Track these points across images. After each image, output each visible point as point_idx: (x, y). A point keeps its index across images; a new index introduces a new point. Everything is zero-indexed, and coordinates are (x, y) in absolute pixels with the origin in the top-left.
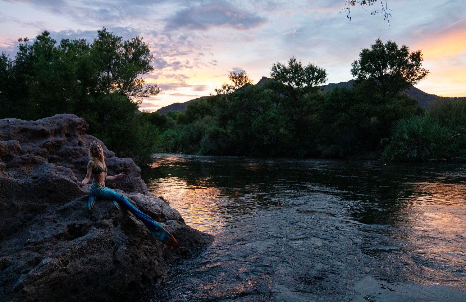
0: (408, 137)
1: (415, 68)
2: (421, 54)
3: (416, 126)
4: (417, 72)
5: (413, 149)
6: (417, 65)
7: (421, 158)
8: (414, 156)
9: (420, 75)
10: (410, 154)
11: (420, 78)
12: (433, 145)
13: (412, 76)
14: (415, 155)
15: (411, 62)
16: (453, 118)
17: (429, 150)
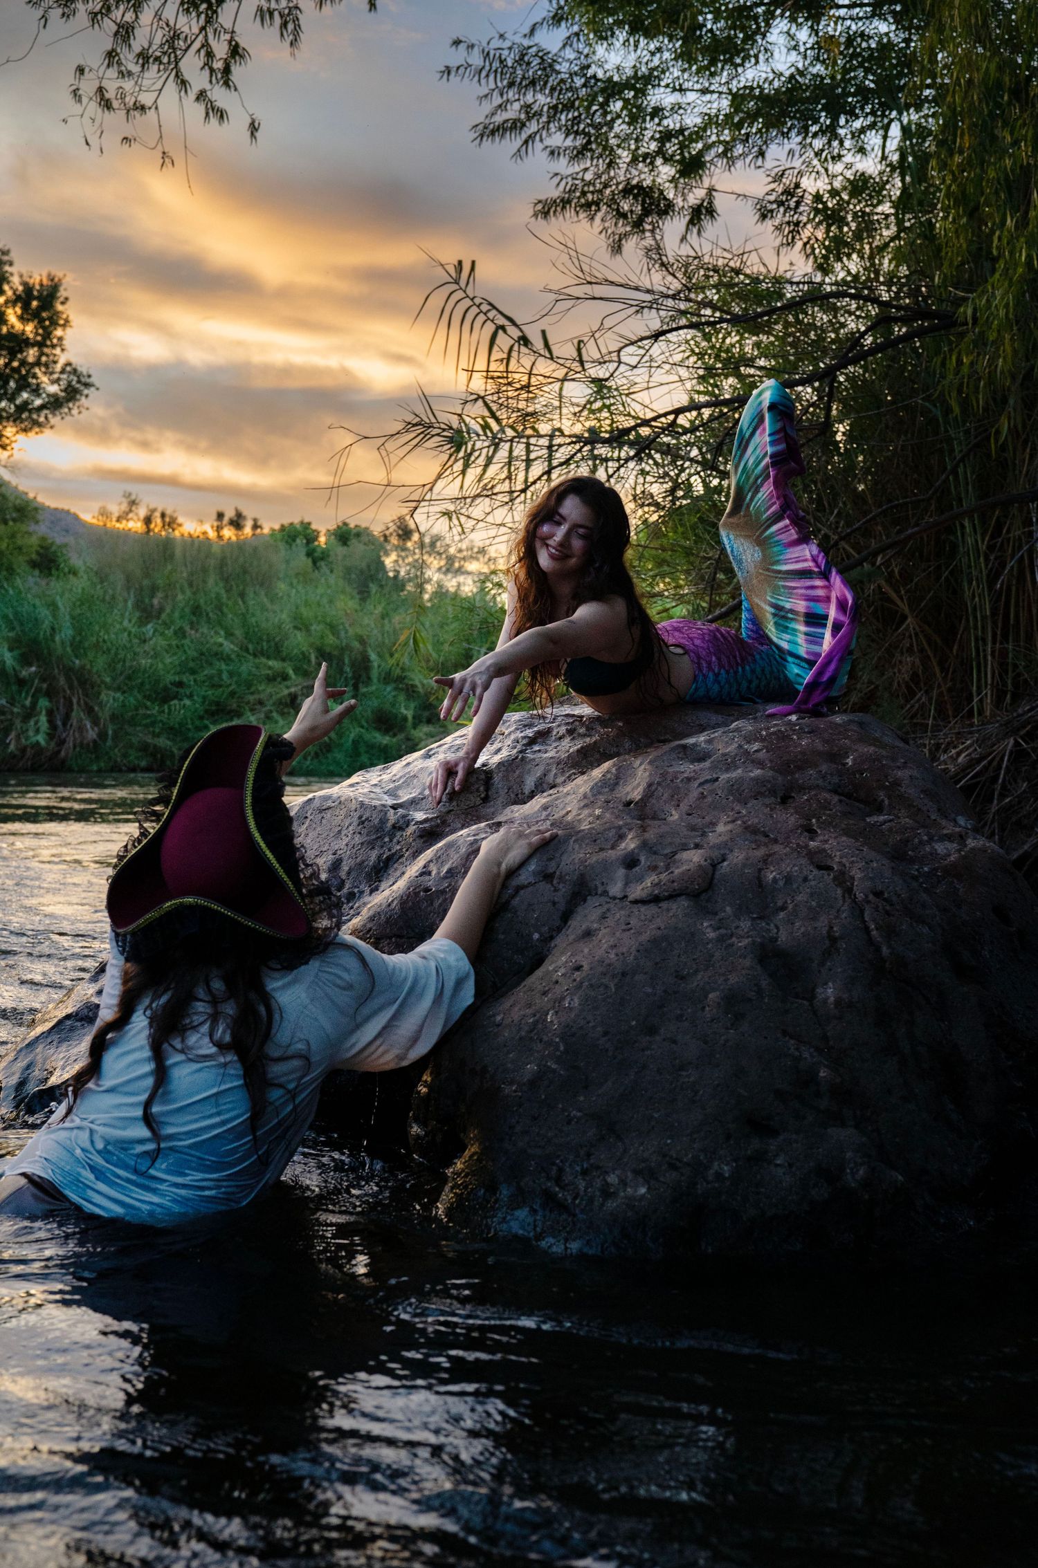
0: (14, 658)
1: (31, 354)
2: (62, 293)
3: (44, 613)
4: (39, 374)
5: (29, 714)
6: (45, 341)
7: (63, 753)
8: (38, 743)
9: (53, 389)
10: (18, 737)
11: (55, 404)
12: (110, 700)
13: (20, 389)
14: (41, 739)
15: (18, 326)
16: (180, 597)
17: (95, 722)
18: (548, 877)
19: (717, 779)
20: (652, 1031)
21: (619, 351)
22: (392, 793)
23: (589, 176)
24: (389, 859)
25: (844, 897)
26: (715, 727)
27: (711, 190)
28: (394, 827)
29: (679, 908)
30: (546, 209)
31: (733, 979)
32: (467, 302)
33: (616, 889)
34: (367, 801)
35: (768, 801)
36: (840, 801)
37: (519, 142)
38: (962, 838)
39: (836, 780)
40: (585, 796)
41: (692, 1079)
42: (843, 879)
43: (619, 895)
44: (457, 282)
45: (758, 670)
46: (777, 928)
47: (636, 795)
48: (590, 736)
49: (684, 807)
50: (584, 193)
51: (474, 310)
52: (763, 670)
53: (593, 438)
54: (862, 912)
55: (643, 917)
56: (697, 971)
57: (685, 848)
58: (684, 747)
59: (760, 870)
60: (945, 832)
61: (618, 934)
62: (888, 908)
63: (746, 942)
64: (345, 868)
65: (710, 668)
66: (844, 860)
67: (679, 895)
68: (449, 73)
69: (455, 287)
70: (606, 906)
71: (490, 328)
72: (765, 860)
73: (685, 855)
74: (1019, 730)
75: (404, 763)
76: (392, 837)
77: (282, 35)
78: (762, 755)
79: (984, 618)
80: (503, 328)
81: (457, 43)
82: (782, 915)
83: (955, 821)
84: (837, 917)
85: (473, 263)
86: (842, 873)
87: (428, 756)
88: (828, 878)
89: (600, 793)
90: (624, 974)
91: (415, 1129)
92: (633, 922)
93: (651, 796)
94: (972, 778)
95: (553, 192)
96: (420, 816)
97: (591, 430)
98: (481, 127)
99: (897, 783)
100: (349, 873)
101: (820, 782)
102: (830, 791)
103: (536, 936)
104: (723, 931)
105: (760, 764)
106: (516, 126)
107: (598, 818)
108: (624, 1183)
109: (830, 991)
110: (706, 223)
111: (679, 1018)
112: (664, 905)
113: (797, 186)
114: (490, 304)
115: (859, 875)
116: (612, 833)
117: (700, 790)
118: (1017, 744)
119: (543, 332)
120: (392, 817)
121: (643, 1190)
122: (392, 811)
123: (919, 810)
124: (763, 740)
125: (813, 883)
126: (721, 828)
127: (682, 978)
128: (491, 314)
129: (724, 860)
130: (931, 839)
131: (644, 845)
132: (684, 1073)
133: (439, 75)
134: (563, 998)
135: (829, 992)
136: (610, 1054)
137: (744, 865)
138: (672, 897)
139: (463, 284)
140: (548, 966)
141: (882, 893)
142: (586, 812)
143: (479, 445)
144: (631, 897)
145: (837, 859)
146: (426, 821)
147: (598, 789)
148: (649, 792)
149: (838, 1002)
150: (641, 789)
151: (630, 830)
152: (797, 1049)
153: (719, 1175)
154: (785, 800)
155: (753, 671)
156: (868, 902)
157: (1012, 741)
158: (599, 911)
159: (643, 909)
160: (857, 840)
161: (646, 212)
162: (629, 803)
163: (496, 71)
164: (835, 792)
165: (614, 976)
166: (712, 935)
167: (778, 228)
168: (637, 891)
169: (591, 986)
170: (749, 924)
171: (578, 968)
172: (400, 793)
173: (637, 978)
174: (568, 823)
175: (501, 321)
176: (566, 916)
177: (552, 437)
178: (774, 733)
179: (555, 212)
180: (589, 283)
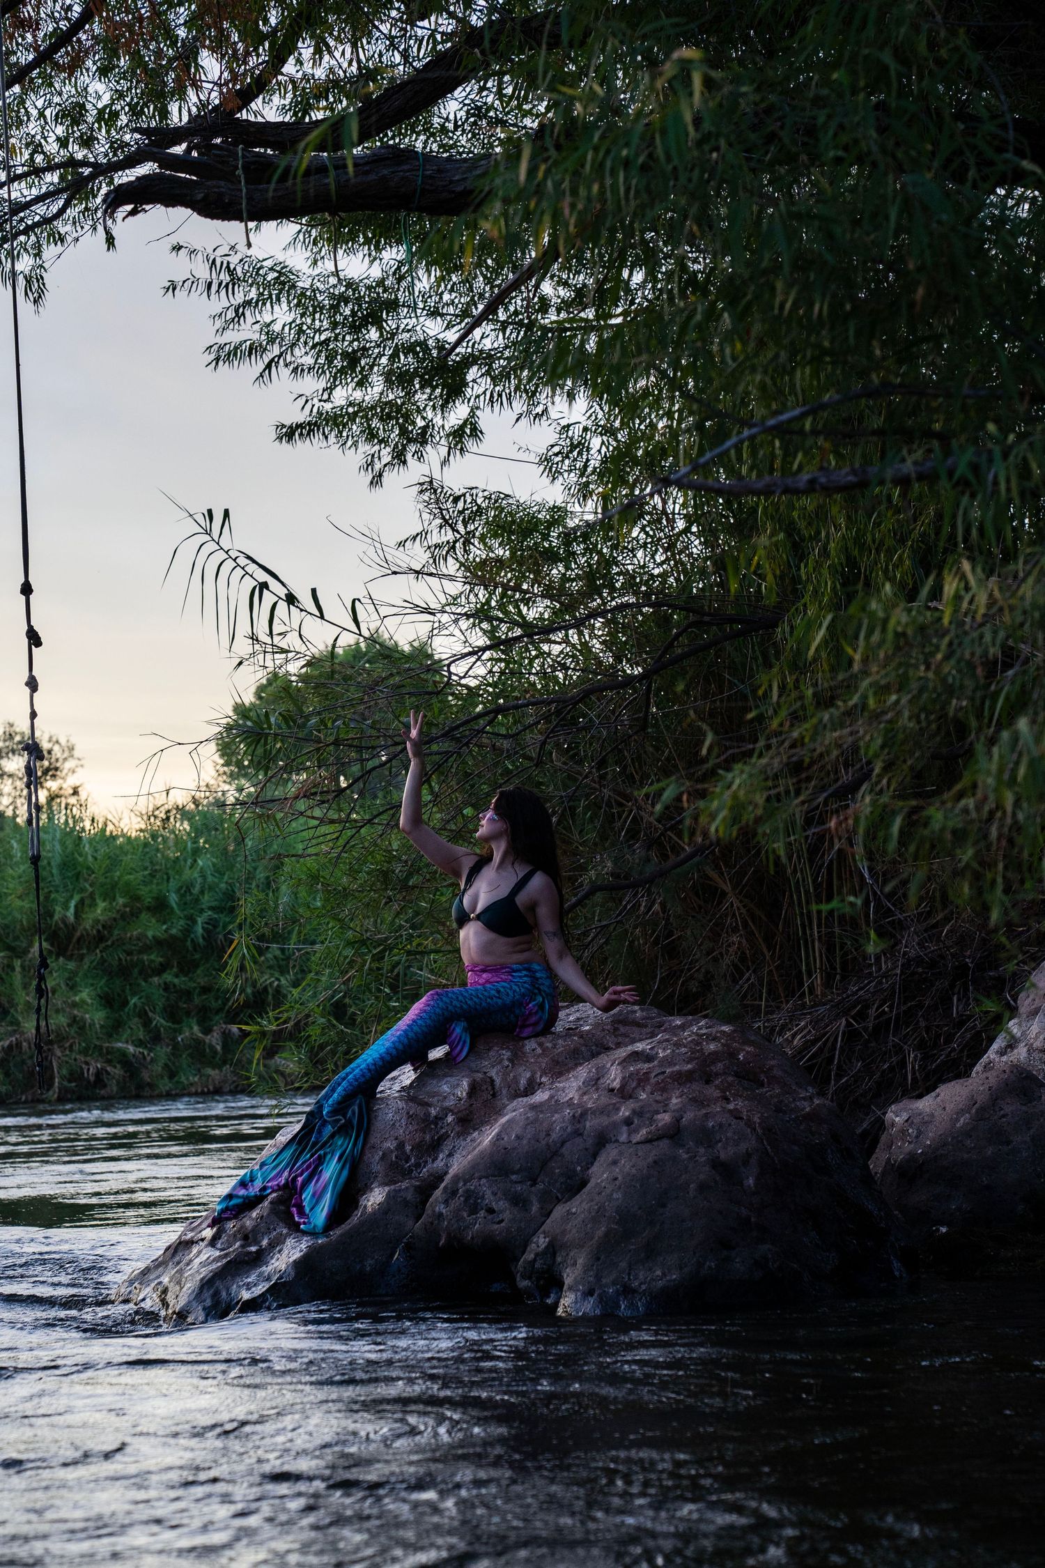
18: (580, 1134)
19: (665, 1072)
20: (664, 1206)
24: (440, 1139)
25: (751, 1133)
28: (436, 1117)
29: (664, 1144)
30: (289, 433)
31: (702, 1177)
32: (221, 556)
33: (623, 1138)
35: (699, 1083)
36: (740, 1081)
37: (261, 366)
38: (811, 1098)
39: (735, 1069)
40: (581, 1088)
41: (689, 1225)
42: (749, 1123)
43: (627, 1141)
44: (208, 532)
46: (719, 1151)
47: (616, 1084)
49: (648, 1090)
51: (230, 564)
54: (762, 1140)
55: (645, 1150)
56: (681, 1175)
57: (658, 1112)
58: (637, 1053)
59: (704, 1121)
60: (801, 1096)
61: (633, 1160)
62: (775, 1137)
63: (704, 1159)
64: (408, 1148)
66: (749, 1114)
67: (663, 1137)
68: (174, 289)
69: (207, 538)
70: (620, 1148)
71: (249, 583)
72: (706, 1116)
73: (660, 1116)
74: (850, 1010)
76: (436, 1125)
77: (26, 294)
78: (689, 1055)
79: (807, 892)
80: (264, 586)
81: (177, 248)
82: (720, 1144)
83: (806, 1089)
84: (749, 1144)
85: (226, 511)
86: (749, 1120)
88: (742, 1124)
89: (590, 1085)
90: (643, 1179)
92: (640, 1154)
93: (626, 1084)
94: (809, 1060)
95: (301, 417)
98: (216, 347)
99: (771, 1069)
101: (726, 1070)
102: (733, 1075)
103: (577, 1170)
104: (691, 1154)
105: (689, 1061)
106: (254, 349)
107: (596, 1099)
110: (470, 444)
111: (677, 1198)
112: (655, 1143)
114: (249, 558)
115: (758, 1121)
116: (610, 1107)
117: (656, 1079)
118: (849, 1024)
119: (314, 591)
120: (432, 1111)
121: (674, 1277)
125: (734, 1127)
126: (674, 1101)
127: (674, 1179)
128: (252, 568)
129: (682, 1118)
130: (794, 1100)
131: (633, 1113)
132: (685, 1223)
133: (163, 291)
134: (611, 1194)
135: (751, 1181)
136: (644, 1218)
137: (695, 1120)
138: (659, 1138)
139: (215, 535)
141: (771, 1129)
142: (586, 1097)
144: (635, 1141)
145: (745, 1113)
146: (459, 1111)
147: (587, 1082)
148: (624, 1083)
149: (755, 1186)
150: (617, 1081)
151: (621, 1105)
152: (739, 1209)
153: (710, 1267)
154: (708, 1081)
156: (765, 1135)
157: (844, 1022)
158: (617, 1150)
159: (643, 1146)
160: (753, 1102)
162: (613, 1090)
163: (227, 286)
164: (737, 1076)
165: (637, 1181)
166: (685, 1156)
168: (637, 1137)
169: (626, 1186)
170: (703, 1150)
171: (616, 1179)
173: (650, 1180)
174: (578, 1104)
175: (263, 577)
176: (595, 1156)
179: (301, 434)
180: (395, 573)
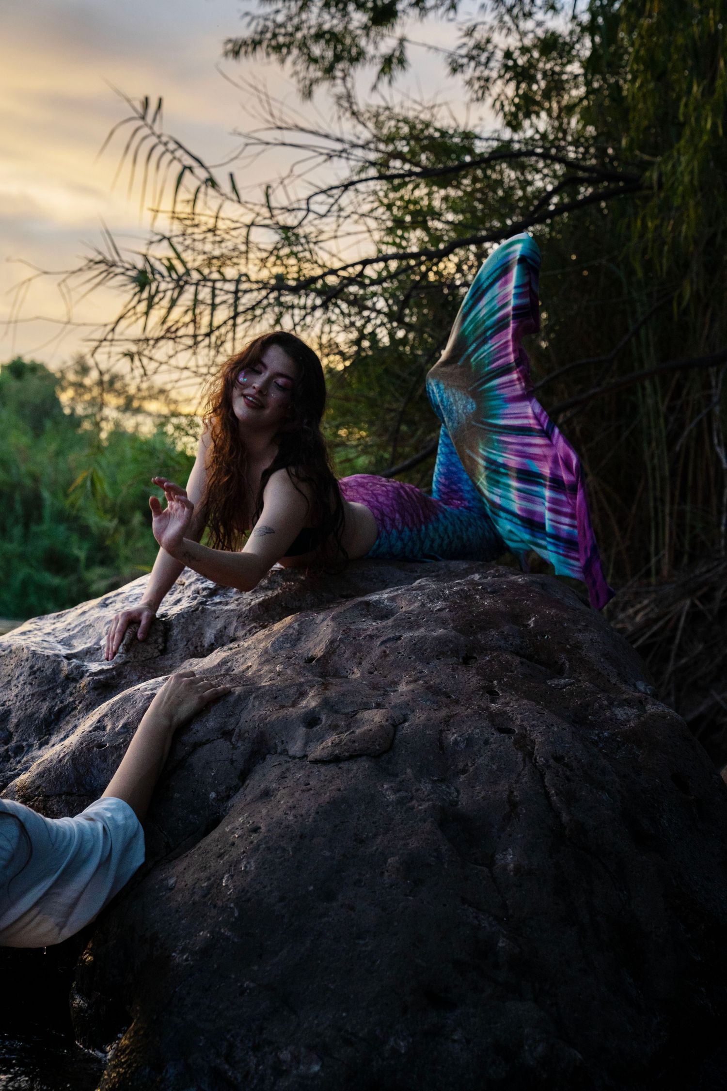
18: (227, 734)
19: (399, 638)
20: (329, 896)
21: (308, 199)
22: (66, 642)
23: (280, 18)
24: (61, 711)
25: (524, 760)
26: (399, 583)
27: (402, 41)
28: (67, 677)
29: (359, 768)
30: (237, 49)
31: (414, 844)
32: (153, 140)
33: (295, 749)
34: (39, 651)
35: (450, 661)
36: (522, 663)
38: (641, 704)
39: (518, 641)
40: (266, 651)
41: (369, 948)
42: (523, 743)
43: (299, 754)
44: (143, 118)
45: (441, 529)
46: (458, 791)
47: (318, 651)
48: (272, 589)
49: (366, 665)
50: (275, 36)
51: (160, 149)
52: (446, 529)
53: (280, 284)
54: (542, 776)
55: (322, 778)
56: (375, 835)
57: (366, 707)
58: (367, 604)
59: (441, 731)
60: (625, 696)
61: (297, 794)
62: (568, 773)
63: (425, 805)
64: (13, 720)
65: (393, 526)
66: (525, 723)
67: (360, 756)
69: (140, 123)
70: (285, 766)
71: (177, 167)
72: (447, 721)
73: (367, 715)
74: (695, 591)
75: (79, 611)
76: (64, 688)
78: (445, 614)
79: (662, 478)
80: (190, 168)
82: (462, 778)
83: (635, 685)
84: (517, 782)
85: (160, 101)
86: (523, 736)
87: (105, 605)
88: (509, 741)
89: (281, 648)
90: (302, 836)
91: (78, 1001)
92: (313, 783)
93: (334, 653)
94: (648, 637)
95: (246, 33)
96: (94, 667)
97: (280, 278)
99: (577, 647)
100: (17, 725)
101: (502, 643)
102: (512, 652)
103: (213, 795)
104: (403, 794)
105: (443, 623)
107: (279, 674)
108: (296, 1059)
109: (510, 857)
110: (397, 72)
111: (357, 883)
112: (344, 765)
113: (488, 41)
114: (177, 143)
115: (539, 740)
116: (292, 691)
117: (383, 648)
118: (693, 605)
119: (231, 176)
120: (65, 667)
121: (316, 1068)
122: (66, 662)
123: (600, 673)
124: (445, 600)
125: (493, 746)
126: (403, 688)
127: (362, 842)
128: (179, 153)
129: (405, 721)
130: (611, 704)
131: (326, 703)
132: (361, 942)
134: (239, 862)
135: (509, 859)
136: (286, 920)
137: (425, 727)
138: (352, 757)
139: (149, 120)
140: (225, 827)
141: (562, 758)
142: (266, 668)
143: (163, 286)
144: (311, 757)
145: (518, 722)
146: (102, 672)
147: (278, 645)
148: (332, 648)
149: (518, 869)
150: (323, 646)
151: (312, 687)
152: (476, 918)
153: (395, 1052)
154: (467, 660)
155: (436, 530)
156: (549, 767)
157: (688, 602)
158: (277, 771)
159: (323, 769)
160: (538, 703)
161: (338, 58)
162: (310, 660)
164: (517, 654)
165: (291, 839)
166: (392, 797)
167: (469, 83)
168: (318, 750)
169: (269, 848)
170: (429, 786)
171: (256, 830)
172: (75, 642)
173: (315, 841)
174: (249, 679)
175: (189, 161)
176: (244, 775)
177: (238, 281)
178: (457, 592)
179: (246, 52)
180: (280, 128)
